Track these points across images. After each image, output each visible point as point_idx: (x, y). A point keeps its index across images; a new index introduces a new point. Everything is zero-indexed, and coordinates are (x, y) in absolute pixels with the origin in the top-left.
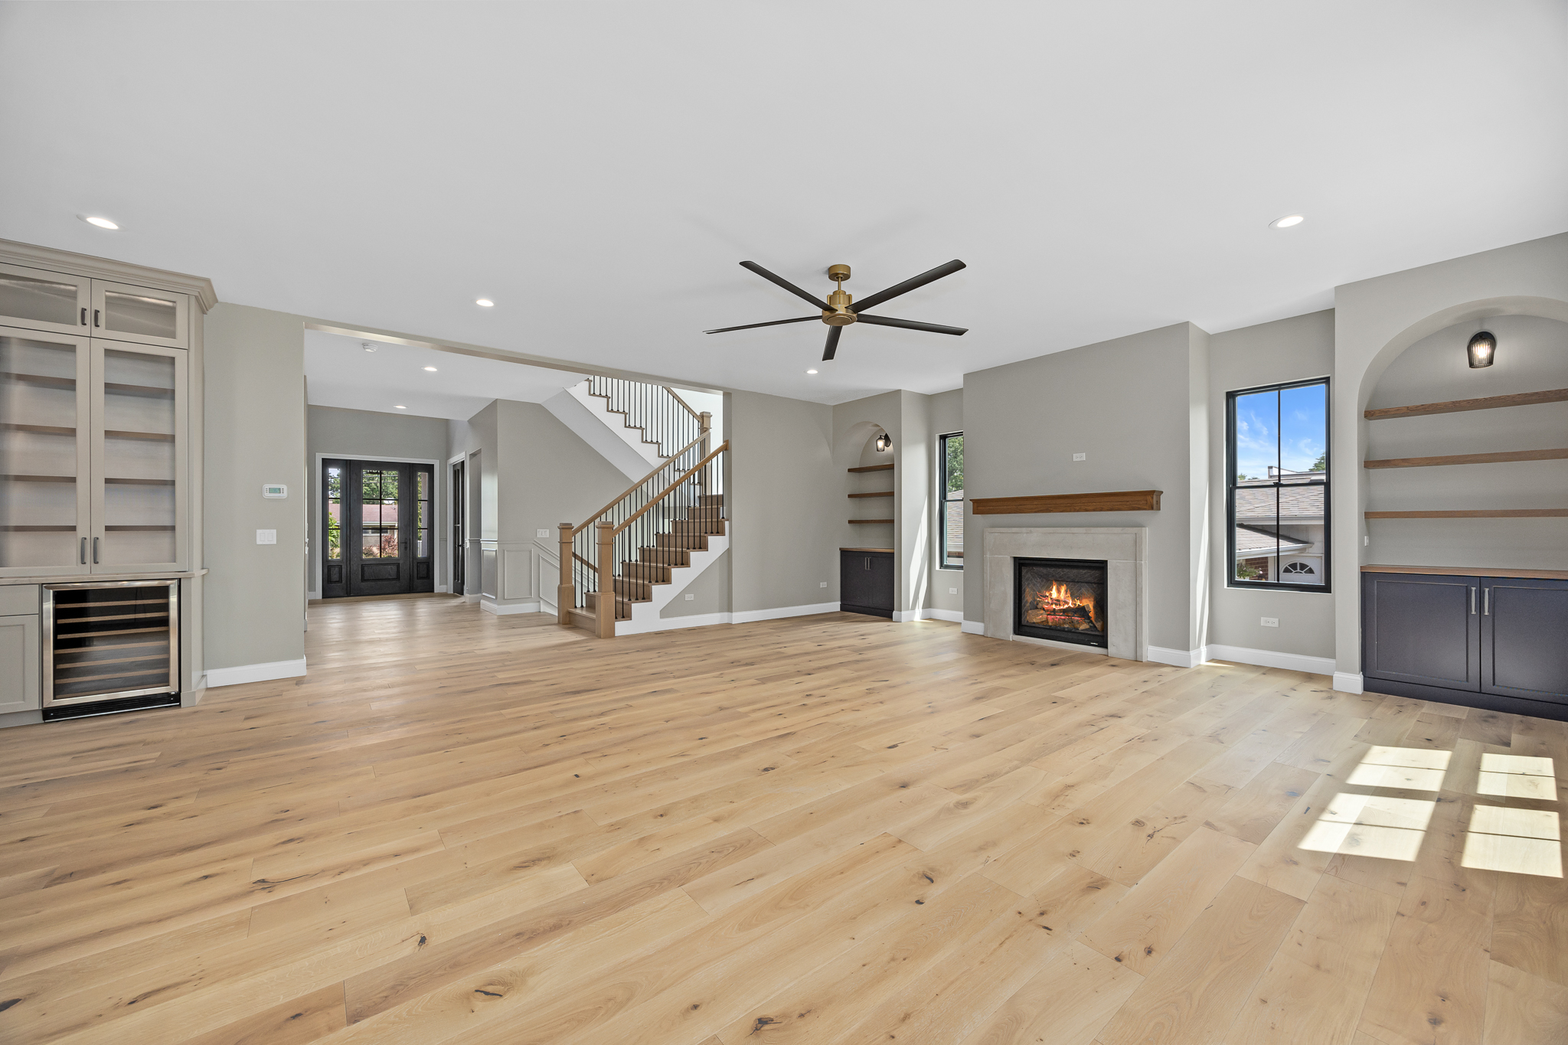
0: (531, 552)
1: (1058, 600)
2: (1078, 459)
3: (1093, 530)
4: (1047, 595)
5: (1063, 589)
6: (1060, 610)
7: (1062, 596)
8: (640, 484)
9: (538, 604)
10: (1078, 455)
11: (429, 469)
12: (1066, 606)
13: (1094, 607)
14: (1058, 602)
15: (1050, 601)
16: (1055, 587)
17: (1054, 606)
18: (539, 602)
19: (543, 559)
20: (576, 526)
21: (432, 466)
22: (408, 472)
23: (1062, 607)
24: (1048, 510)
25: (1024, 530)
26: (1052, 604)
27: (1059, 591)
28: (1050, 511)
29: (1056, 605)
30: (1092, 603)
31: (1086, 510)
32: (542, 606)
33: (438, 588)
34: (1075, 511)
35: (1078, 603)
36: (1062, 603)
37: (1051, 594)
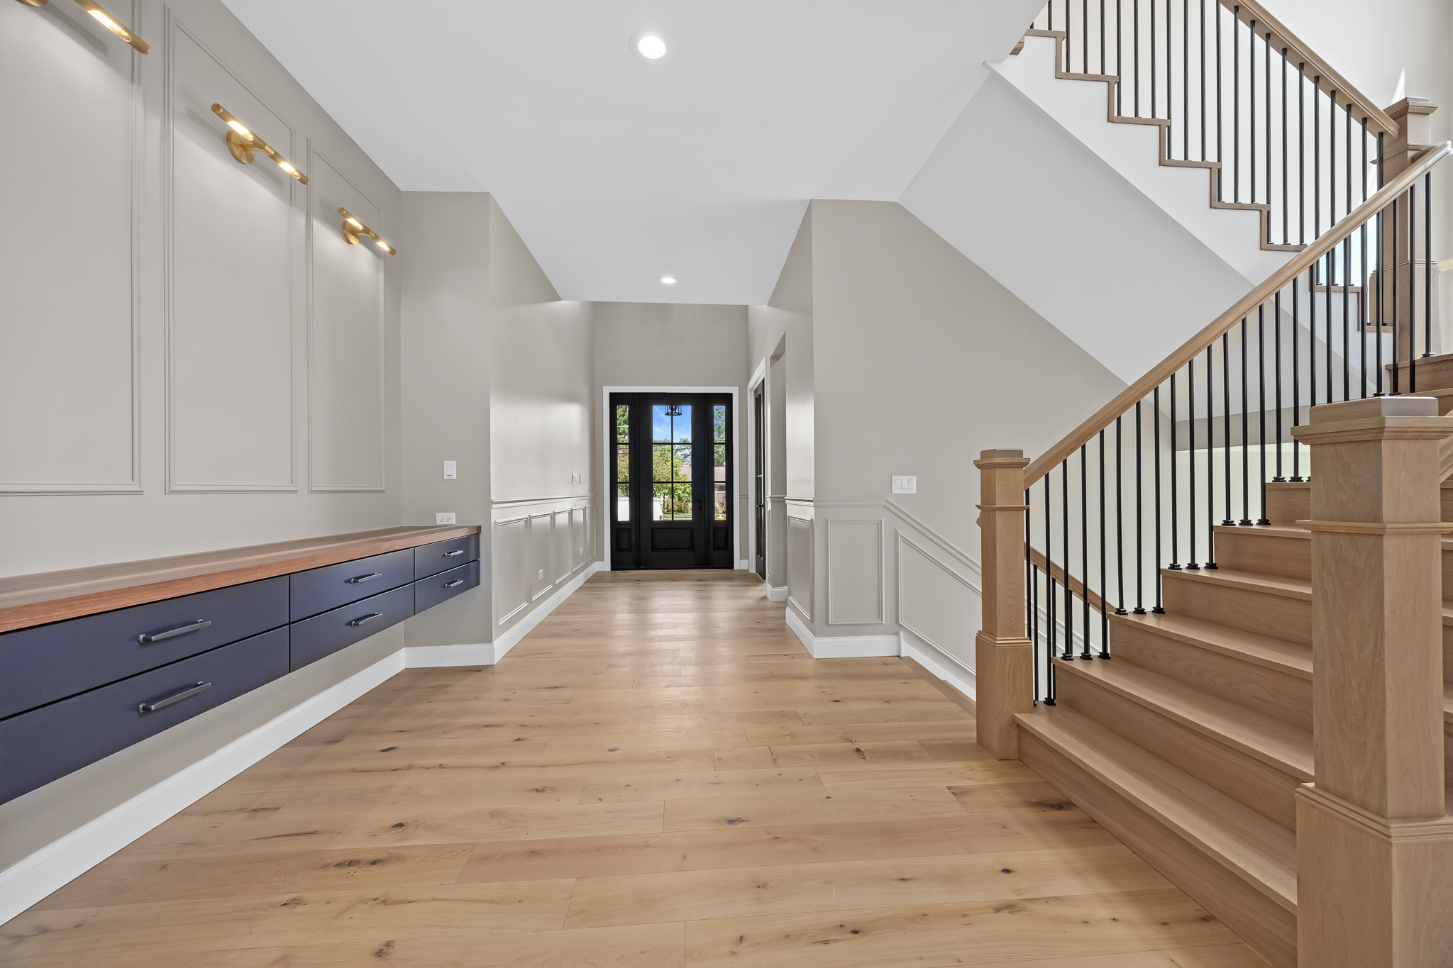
0: (879, 524)
8: (1150, 383)
9: (893, 638)
11: (726, 399)
18: (897, 634)
19: (905, 541)
20: (1033, 454)
21: (730, 396)
22: (702, 404)
32: (903, 644)
33: (739, 564)
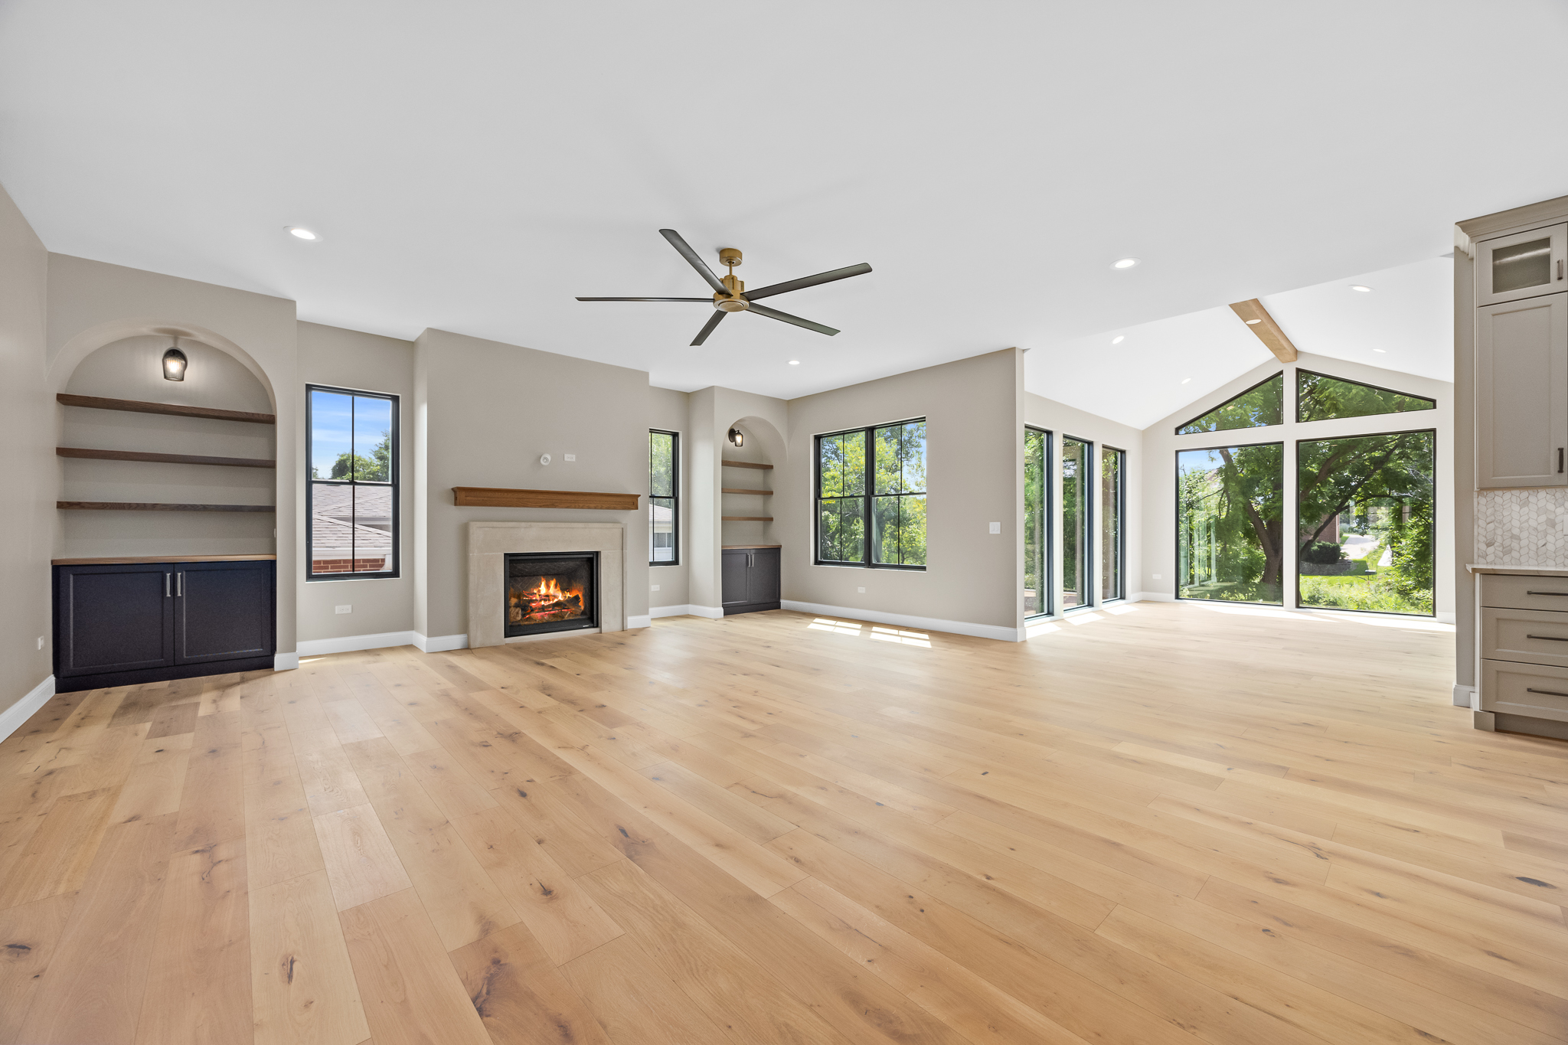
1: (547, 596)
2: (569, 460)
3: (591, 525)
4: (535, 591)
5: (553, 583)
6: (549, 606)
7: (552, 591)
10: (569, 455)
12: (556, 600)
13: (583, 595)
14: (547, 597)
15: (538, 598)
16: (543, 583)
17: (543, 603)
23: (551, 602)
24: (553, 506)
25: (523, 524)
26: (541, 601)
27: (548, 587)
28: (555, 507)
29: (545, 600)
30: (581, 593)
31: (589, 508)
34: (579, 508)
35: (568, 595)
36: (551, 598)
37: (539, 591)
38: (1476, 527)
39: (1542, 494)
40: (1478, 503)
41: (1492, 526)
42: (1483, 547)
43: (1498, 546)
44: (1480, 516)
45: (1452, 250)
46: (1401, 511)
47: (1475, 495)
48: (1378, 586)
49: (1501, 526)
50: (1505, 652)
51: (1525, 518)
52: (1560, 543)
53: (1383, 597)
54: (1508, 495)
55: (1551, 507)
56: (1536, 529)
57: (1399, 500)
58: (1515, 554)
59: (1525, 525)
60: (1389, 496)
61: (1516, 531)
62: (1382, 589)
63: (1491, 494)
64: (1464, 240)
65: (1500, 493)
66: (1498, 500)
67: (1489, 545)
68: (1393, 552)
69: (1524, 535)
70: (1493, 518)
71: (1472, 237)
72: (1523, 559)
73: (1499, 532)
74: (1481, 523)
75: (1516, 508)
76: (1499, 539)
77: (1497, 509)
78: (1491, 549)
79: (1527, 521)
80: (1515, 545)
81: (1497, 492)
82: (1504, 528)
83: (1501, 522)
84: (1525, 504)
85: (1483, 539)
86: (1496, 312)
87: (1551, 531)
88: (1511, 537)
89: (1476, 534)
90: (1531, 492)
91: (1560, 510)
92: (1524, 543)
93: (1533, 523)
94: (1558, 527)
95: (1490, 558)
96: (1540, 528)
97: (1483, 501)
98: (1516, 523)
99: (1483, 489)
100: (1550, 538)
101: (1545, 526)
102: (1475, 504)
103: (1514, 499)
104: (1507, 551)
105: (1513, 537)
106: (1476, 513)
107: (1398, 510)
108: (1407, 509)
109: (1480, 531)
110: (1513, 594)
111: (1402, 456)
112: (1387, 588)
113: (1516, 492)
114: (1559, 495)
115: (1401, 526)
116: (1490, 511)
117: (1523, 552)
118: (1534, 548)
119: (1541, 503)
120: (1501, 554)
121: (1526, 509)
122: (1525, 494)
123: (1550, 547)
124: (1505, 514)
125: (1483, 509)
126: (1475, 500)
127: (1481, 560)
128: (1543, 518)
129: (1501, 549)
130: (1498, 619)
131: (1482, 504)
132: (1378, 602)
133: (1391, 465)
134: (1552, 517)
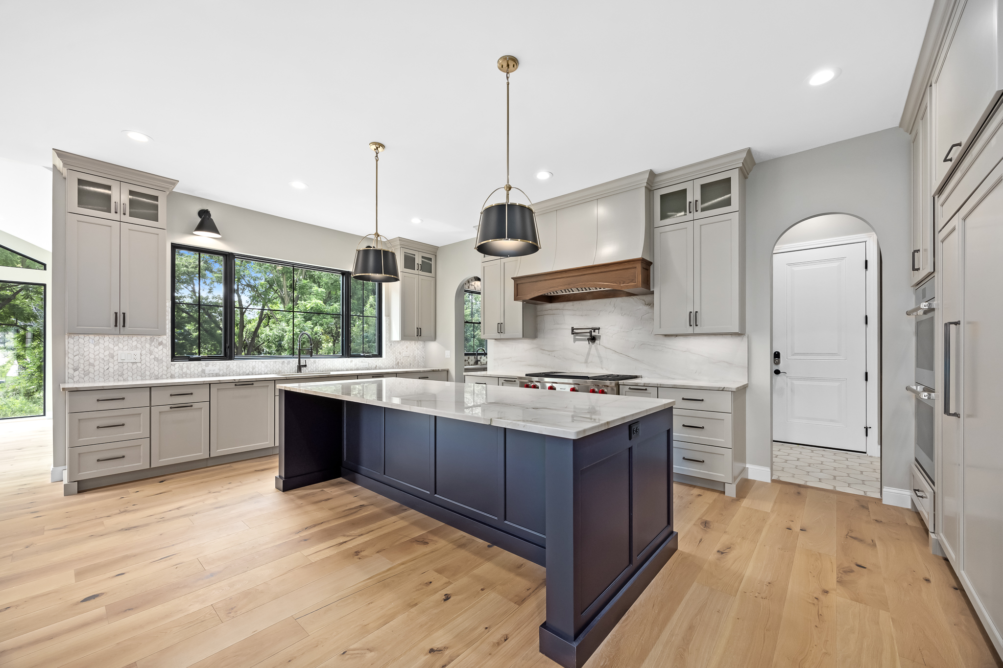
38: (67, 358)
39: (107, 338)
40: (69, 343)
41: (77, 358)
42: (71, 371)
43: (81, 371)
44: (70, 351)
45: (52, 167)
46: (25, 336)
47: (67, 337)
48: (7, 392)
49: (83, 358)
50: (84, 440)
51: (97, 353)
52: (116, 367)
53: (11, 400)
54: (87, 338)
55: (111, 346)
56: (104, 359)
57: (24, 329)
58: (91, 375)
59: (97, 357)
60: (16, 325)
61: (92, 361)
62: (10, 394)
63: (77, 337)
64: (59, 164)
65: (82, 336)
66: (81, 341)
67: (75, 370)
68: (19, 365)
69: (97, 363)
70: (78, 352)
71: (65, 164)
72: (96, 378)
73: (82, 361)
74: (70, 356)
75: (92, 346)
76: (82, 366)
77: (80, 347)
78: (77, 373)
79: (98, 354)
80: (91, 370)
81: (80, 336)
82: (85, 359)
83: (83, 355)
84: (97, 344)
85: (71, 366)
86: (80, 220)
87: (111, 360)
88: (89, 365)
89: (67, 363)
90: (100, 336)
91: (116, 348)
92: (97, 368)
93: (102, 356)
94: (115, 358)
95: (76, 379)
96: (105, 359)
97: (71, 341)
98: (92, 356)
99: (70, 334)
100: (111, 365)
101: (108, 358)
102: (67, 343)
103: (91, 340)
104: (87, 373)
105: (90, 364)
106: (67, 349)
107: (23, 336)
108: (29, 335)
109: (70, 361)
110: (89, 402)
111: (27, 297)
112: (14, 393)
113: (92, 336)
114: (115, 339)
115: (25, 347)
116: (75, 349)
117: (96, 373)
118: (102, 371)
119: (106, 344)
120: (83, 376)
121: (97, 347)
122: (97, 338)
123: (111, 370)
124: (85, 350)
125: (71, 346)
126: (66, 340)
127: (70, 380)
128: (107, 353)
129: (83, 372)
130: (79, 420)
131: (71, 343)
132: (6, 404)
133: (18, 302)
134: (112, 352)
